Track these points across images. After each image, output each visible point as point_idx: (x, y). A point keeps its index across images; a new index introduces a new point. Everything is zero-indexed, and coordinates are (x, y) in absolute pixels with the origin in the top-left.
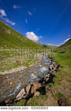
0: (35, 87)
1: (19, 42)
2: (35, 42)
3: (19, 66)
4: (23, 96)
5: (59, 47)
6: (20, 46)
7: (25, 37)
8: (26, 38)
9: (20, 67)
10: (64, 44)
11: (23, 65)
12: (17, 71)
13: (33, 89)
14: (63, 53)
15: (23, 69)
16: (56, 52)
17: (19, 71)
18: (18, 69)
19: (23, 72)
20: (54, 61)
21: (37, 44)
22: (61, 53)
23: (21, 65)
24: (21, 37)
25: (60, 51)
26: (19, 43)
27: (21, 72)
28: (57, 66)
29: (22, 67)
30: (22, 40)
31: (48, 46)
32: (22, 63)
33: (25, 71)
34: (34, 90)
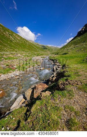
0: (39, 89)
1: (9, 42)
2: (31, 42)
3: (11, 71)
4: (21, 104)
5: (61, 49)
6: (10, 48)
7: (16, 35)
8: (19, 36)
9: (14, 71)
10: (67, 45)
11: (17, 69)
12: (8, 77)
13: (36, 92)
14: (65, 54)
15: (18, 74)
16: (58, 54)
17: (13, 76)
18: (10, 74)
19: (18, 77)
20: (58, 62)
21: (34, 45)
22: (63, 54)
23: (14, 70)
24: (10, 35)
25: (62, 53)
26: (8, 44)
27: (16, 78)
28: (62, 66)
29: (17, 72)
30: (13, 39)
31: (48, 47)
32: (15, 67)
33: (21, 76)
34: (38, 93)
